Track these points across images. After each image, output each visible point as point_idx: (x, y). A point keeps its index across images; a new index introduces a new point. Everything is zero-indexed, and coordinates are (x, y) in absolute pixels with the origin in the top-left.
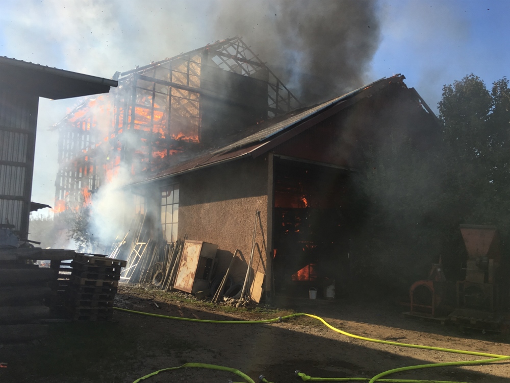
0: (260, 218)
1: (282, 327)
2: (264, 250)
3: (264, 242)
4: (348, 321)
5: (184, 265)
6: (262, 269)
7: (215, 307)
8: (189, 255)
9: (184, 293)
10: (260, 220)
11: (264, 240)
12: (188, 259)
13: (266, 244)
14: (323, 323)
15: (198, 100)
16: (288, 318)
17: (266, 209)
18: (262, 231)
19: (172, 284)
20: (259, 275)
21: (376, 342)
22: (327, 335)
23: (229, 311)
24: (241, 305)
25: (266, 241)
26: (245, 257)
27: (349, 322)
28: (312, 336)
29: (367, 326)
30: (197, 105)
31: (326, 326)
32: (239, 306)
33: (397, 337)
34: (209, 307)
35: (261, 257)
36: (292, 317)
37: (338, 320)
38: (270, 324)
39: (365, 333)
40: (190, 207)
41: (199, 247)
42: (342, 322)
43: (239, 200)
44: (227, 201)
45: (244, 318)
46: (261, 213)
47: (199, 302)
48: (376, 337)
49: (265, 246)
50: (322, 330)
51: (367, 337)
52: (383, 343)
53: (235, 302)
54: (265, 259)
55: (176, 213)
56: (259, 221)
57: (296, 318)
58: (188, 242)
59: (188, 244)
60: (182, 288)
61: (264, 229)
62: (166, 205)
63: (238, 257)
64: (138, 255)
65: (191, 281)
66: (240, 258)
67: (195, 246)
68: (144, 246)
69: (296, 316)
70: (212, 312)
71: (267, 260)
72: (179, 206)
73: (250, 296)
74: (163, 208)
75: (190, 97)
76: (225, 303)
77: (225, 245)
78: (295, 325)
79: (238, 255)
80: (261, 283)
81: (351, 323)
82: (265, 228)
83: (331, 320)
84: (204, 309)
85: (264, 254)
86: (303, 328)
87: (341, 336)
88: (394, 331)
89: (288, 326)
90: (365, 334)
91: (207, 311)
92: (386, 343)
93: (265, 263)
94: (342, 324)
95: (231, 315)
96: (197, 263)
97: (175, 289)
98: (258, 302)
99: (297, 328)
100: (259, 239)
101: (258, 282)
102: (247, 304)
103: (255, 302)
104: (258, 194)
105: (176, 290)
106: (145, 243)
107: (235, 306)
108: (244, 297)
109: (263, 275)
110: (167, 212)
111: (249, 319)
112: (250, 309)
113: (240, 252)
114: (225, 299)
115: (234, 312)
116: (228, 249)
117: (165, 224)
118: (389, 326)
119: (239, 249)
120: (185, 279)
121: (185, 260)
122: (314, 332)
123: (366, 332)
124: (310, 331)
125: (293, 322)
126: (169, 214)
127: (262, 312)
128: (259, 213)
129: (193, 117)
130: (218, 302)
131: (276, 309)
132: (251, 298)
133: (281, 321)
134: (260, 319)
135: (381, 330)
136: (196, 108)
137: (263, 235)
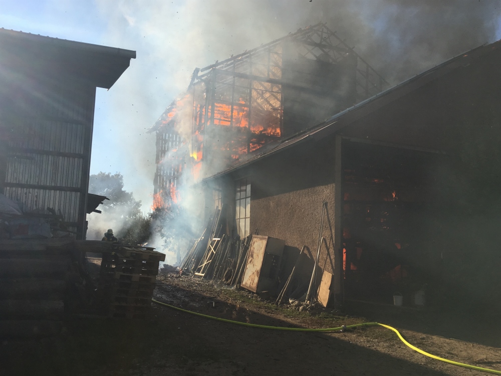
0: (327, 210)
1: (343, 338)
2: (331, 246)
3: (332, 238)
4: (433, 335)
5: (250, 262)
6: (330, 268)
7: (276, 309)
8: (255, 251)
9: (250, 292)
10: (327, 212)
11: (332, 235)
12: (255, 255)
13: (334, 239)
14: (397, 337)
15: (280, 92)
16: (354, 328)
17: (333, 199)
18: (330, 225)
19: (240, 282)
20: (327, 275)
21: (461, 366)
22: (396, 353)
23: (289, 315)
24: (304, 309)
25: (334, 236)
26: (313, 253)
27: (433, 337)
28: (377, 354)
29: (457, 344)
30: (279, 96)
31: (400, 340)
32: (302, 310)
33: (494, 361)
34: (270, 308)
35: (329, 254)
36: (359, 327)
37: (420, 334)
38: (330, 334)
39: (449, 353)
40: (261, 200)
41: (265, 242)
42: (424, 336)
43: (306, 190)
44: (295, 192)
45: (303, 324)
46: (328, 205)
47: (262, 303)
48: (464, 360)
49: (333, 242)
50: (393, 345)
51: (451, 358)
52: (471, 369)
53: (299, 305)
54: (333, 257)
55: (248, 207)
56: (326, 214)
57: (364, 328)
58: (255, 238)
59: (255, 239)
60: (248, 287)
61: (331, 222)
62: (240, 199)
63: (306, 255)
64: (212, 251)
65: (256, 280)
66: (308, 255)
67: (261, 241)
68: (218, 241)
69: (367, 326)
70: (270, 314)
71: (335, 259)
72: (251, 200)
73: (317, 299)
74: (238, 202)
75: (272, 89)
76: (288, 306)
77: (293, 241)
78: (360, 337)
79: (306, 252)
80: (329, 283)
81: (436, 339)
82: (333, 221)
83: (410, 333)
84: (263, 311)
85: (332, 251)
86: (368, 341)
87: (416, 355)
88: (492, 352)
89: (352, 337)
90: (451, 355)
91: (266, 314)
92: (474, 369)
93: (333, 261)
94: (423, 339)
95: (289, 320)
96: (262, 260)
97: (242, 287)
98: (325, 306)
99: (362, 341)
100: (327, 233)
101: (325, 283)
102: (312, 308)
103: (321, 306)
104: (325, 183)
105: (243, 289)
106: (219, 239)
107: (298, 310)
108: (309, 300)
109: (331, 275)
110: (241, 207)
111: (307, 326)
112: (313, 314)
113: (308, 249)
114: (290, 301)
115: (295, 317)
116: (296, 245)
117: (239, 219)
118: (487, 345)
119: (307, 245)
120: (251, 277)
121: (252, 256)
122: (382, 347)
123: (451, 352)
124: (378, 346)
125: (359, 332)
126: (243, 209)
127: (326, 318)
128: (326, 204)
129: (275, 109)
130: (282, 303)
131: (344, 316)
132: (317, 301)
133: (345, 330)
134: (321, 326)
135: (475, 349)
136: (278, 100)
137: (331, 229)
